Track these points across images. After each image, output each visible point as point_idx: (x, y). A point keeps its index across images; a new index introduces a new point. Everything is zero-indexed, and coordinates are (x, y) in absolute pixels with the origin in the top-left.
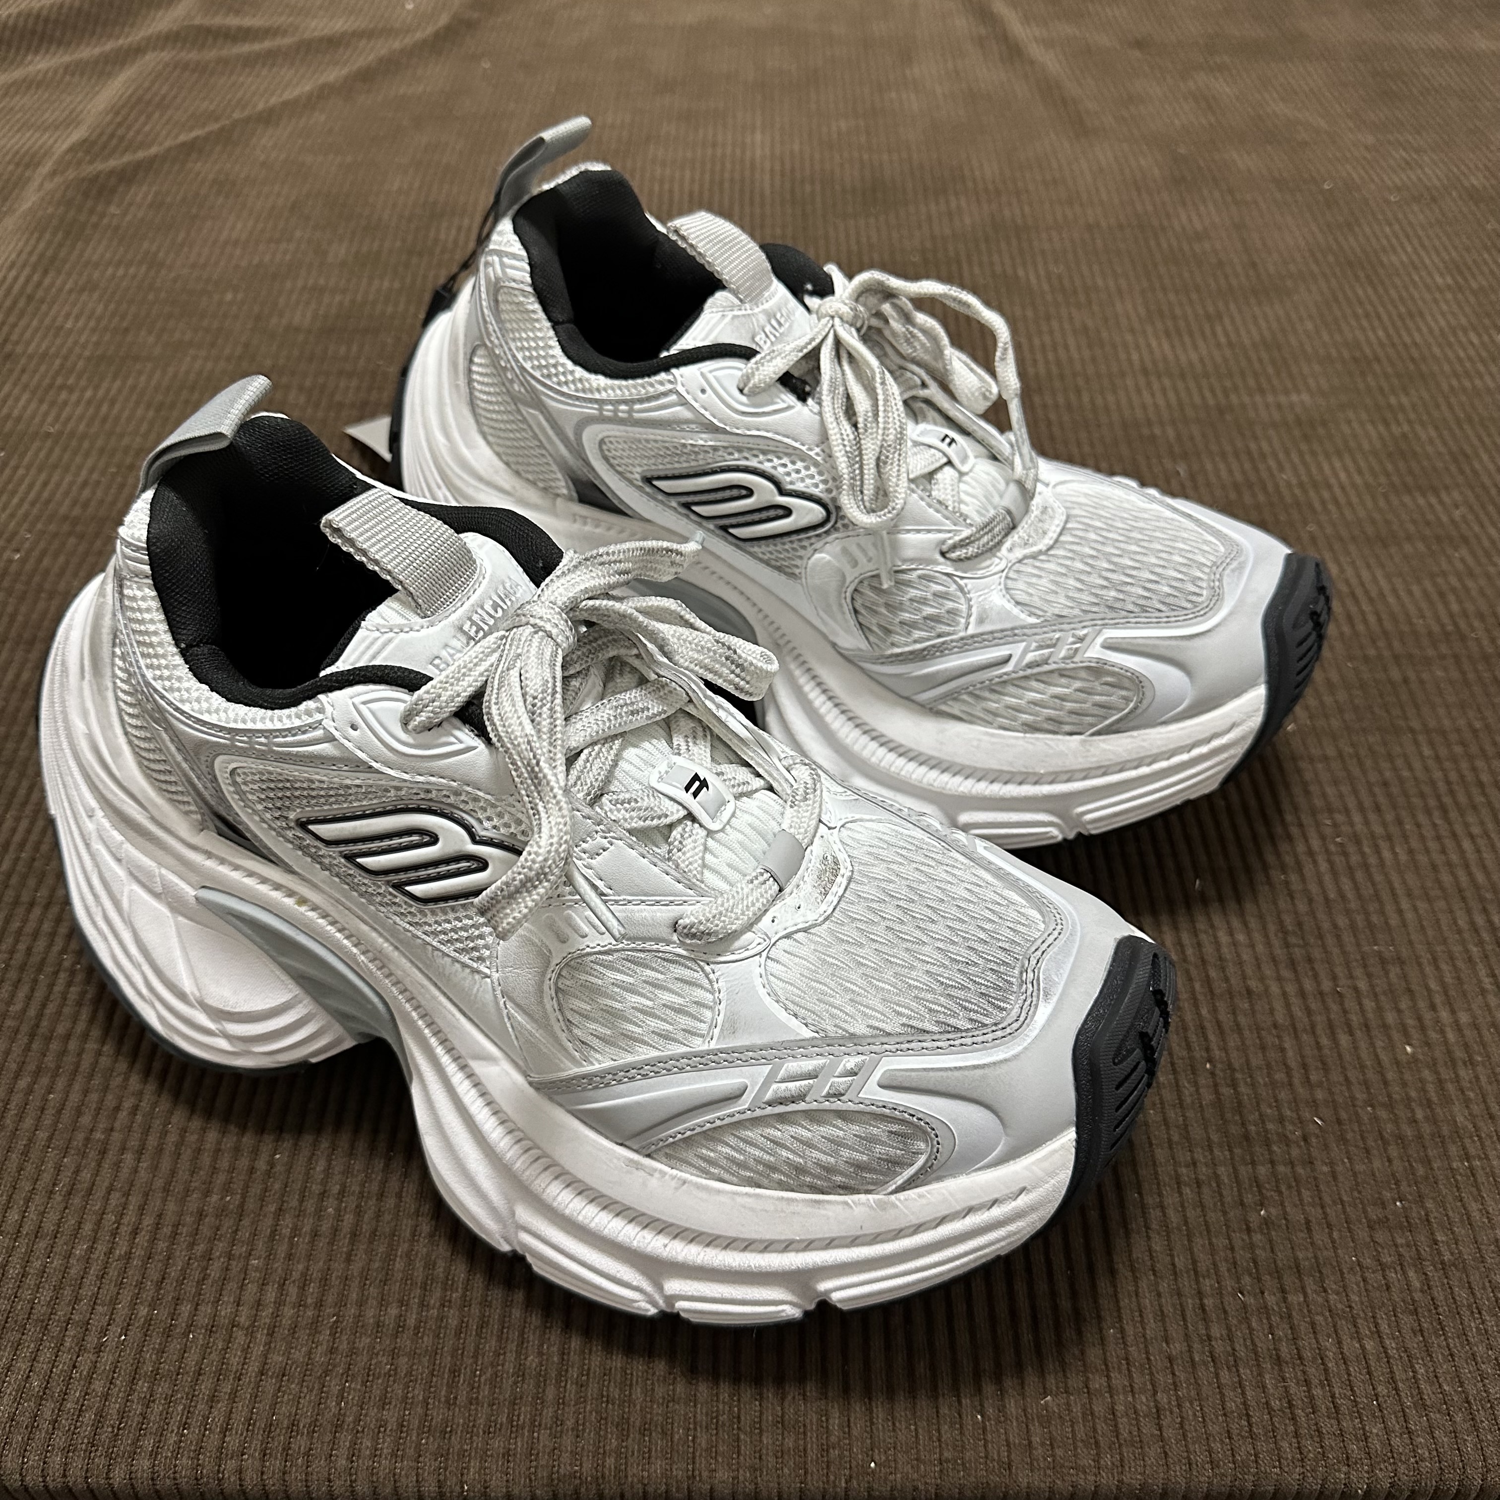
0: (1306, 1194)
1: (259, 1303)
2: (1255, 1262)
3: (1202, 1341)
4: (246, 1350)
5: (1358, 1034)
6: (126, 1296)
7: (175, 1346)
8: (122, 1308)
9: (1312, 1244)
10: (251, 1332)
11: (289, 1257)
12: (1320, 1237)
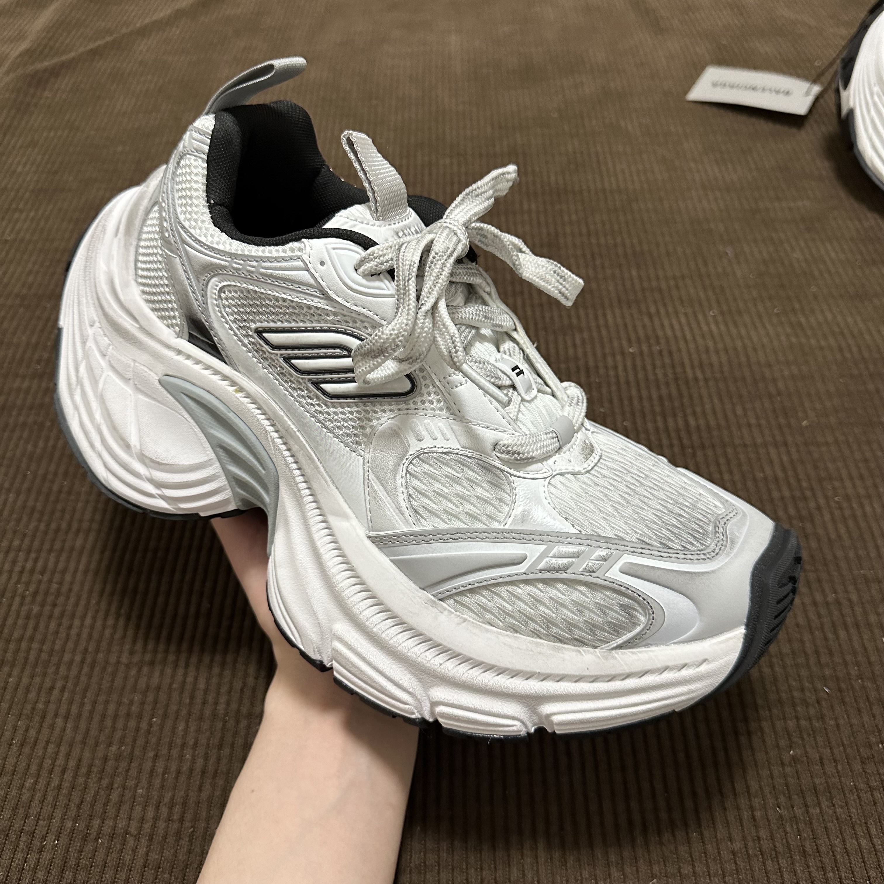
0: (820, 739)
1: (143, 818)
2: (787, 786)
3: (754, 841)
4: (135, 850)
5: (852, 630)
6: (58, 814)
7: (89, 847)
8: (56, 822)
9: (825, 773)
10: (137, 838)
11: (162, 787)
12: (830, 768)
